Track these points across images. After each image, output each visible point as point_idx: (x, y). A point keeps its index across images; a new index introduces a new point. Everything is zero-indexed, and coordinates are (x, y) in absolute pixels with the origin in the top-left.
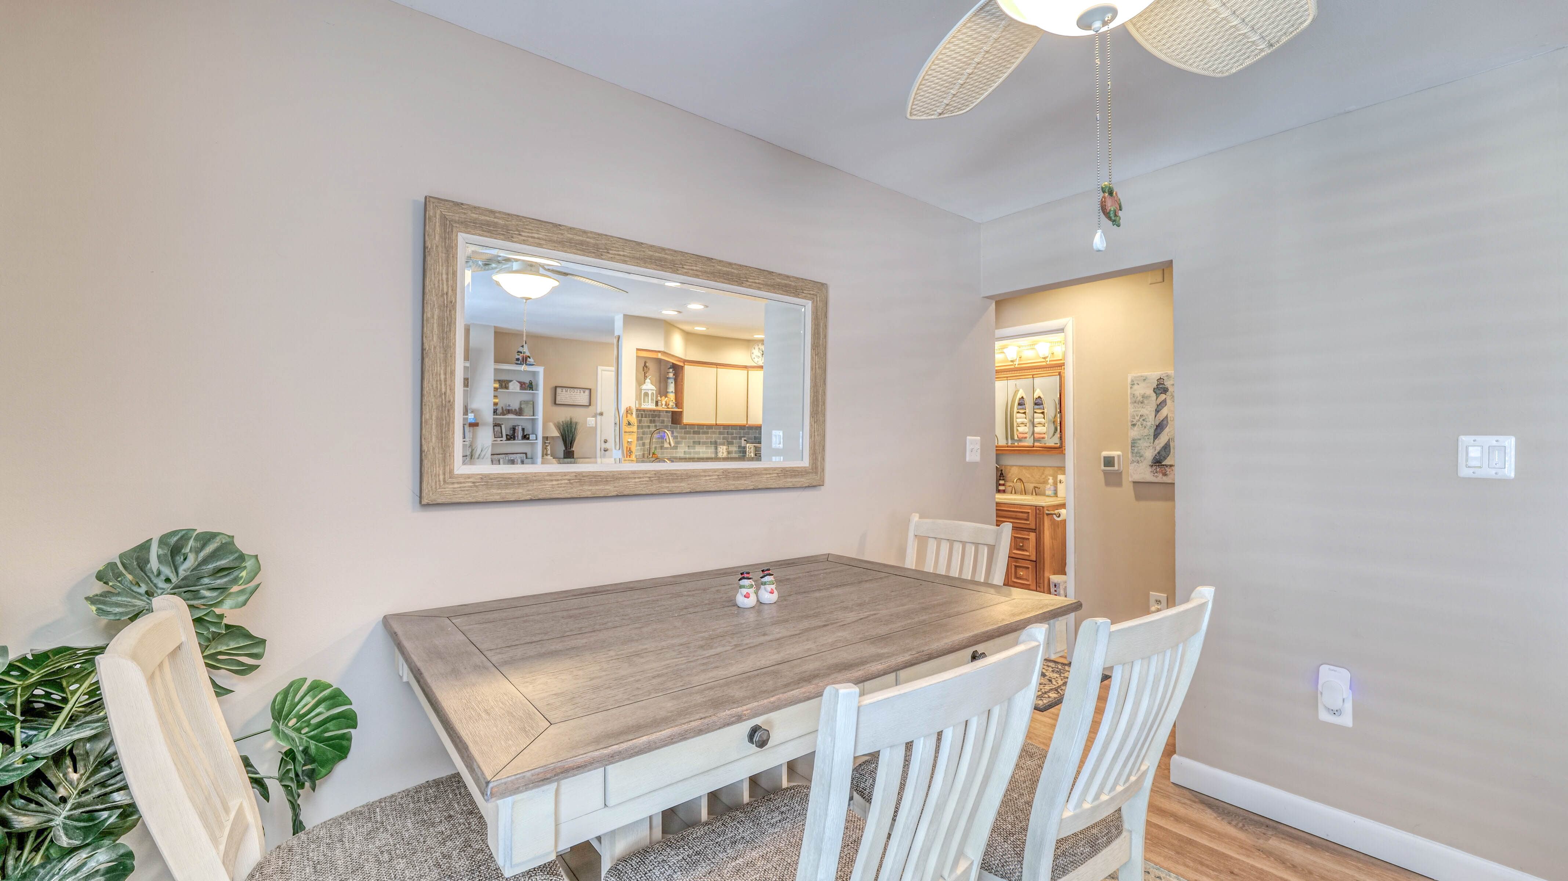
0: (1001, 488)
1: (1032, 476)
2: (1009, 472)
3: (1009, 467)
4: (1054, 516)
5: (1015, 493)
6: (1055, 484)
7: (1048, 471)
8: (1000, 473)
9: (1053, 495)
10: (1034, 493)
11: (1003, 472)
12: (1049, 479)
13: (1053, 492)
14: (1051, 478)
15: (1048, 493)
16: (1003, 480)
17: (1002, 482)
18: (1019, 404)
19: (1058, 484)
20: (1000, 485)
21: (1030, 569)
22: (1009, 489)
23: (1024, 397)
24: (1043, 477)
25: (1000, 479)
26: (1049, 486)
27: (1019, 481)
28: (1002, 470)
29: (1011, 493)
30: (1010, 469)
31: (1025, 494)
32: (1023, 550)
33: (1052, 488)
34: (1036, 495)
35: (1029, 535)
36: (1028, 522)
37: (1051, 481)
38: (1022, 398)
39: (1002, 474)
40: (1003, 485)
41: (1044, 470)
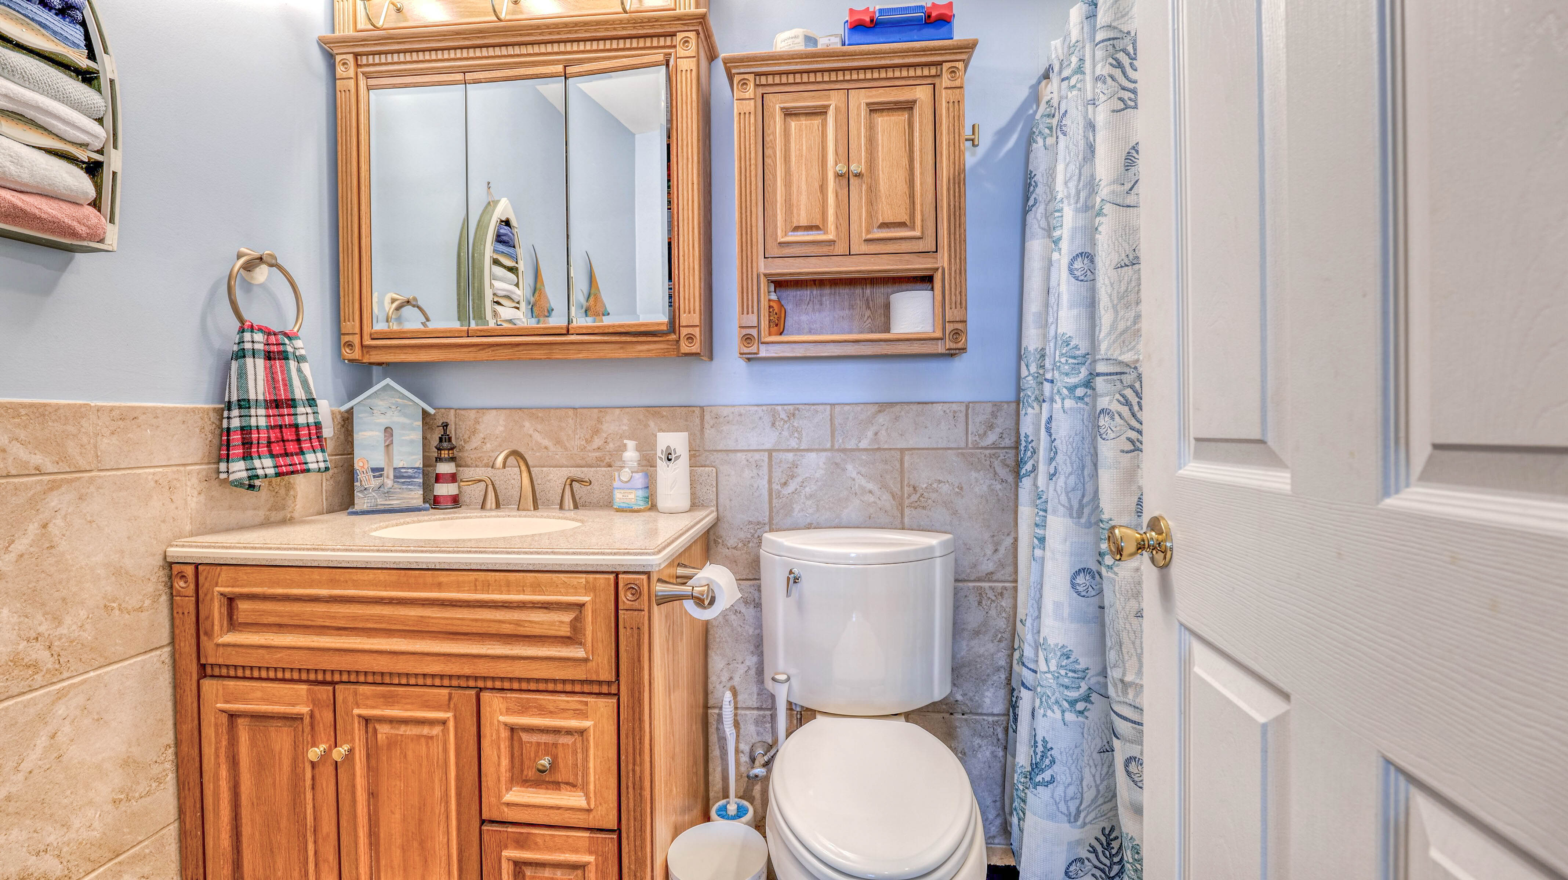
0: (443, 490)
1: (558, 442)
2: (474, 432)
3: (472, 414)
4: (689, 605)
5: (498, 506)
6: (648, 464)
7: (612, 425)
8: (438, 433)
9: (641, 505)
10: (568, 501)
11: (451, 430)
12: (624, 448)
13: (641, 493)
14: (631, 444)
15: (619, 497)
16: (453, 459)
17: (445, 468)
18: (500, 239)
19: (661, 465)
20: (438, 478)
21: (592, 869)
22: (473, 492)
23: (514, 222)
24: (597, 442)
25: (439, 459)
26: (625, 474)
27: (512, 460)
28: (445, 426)
29: (483, 507)
30: (477, 422)
31: (536, 507)
32: (556, 785)
33: (639, 479)
34: (576, 507)
35: (581, 714)
36: (580, 653)
37: (631, 455)
38: (507, 223)
39: (445, 438)
40: (453, 478)
41: (599, 421)
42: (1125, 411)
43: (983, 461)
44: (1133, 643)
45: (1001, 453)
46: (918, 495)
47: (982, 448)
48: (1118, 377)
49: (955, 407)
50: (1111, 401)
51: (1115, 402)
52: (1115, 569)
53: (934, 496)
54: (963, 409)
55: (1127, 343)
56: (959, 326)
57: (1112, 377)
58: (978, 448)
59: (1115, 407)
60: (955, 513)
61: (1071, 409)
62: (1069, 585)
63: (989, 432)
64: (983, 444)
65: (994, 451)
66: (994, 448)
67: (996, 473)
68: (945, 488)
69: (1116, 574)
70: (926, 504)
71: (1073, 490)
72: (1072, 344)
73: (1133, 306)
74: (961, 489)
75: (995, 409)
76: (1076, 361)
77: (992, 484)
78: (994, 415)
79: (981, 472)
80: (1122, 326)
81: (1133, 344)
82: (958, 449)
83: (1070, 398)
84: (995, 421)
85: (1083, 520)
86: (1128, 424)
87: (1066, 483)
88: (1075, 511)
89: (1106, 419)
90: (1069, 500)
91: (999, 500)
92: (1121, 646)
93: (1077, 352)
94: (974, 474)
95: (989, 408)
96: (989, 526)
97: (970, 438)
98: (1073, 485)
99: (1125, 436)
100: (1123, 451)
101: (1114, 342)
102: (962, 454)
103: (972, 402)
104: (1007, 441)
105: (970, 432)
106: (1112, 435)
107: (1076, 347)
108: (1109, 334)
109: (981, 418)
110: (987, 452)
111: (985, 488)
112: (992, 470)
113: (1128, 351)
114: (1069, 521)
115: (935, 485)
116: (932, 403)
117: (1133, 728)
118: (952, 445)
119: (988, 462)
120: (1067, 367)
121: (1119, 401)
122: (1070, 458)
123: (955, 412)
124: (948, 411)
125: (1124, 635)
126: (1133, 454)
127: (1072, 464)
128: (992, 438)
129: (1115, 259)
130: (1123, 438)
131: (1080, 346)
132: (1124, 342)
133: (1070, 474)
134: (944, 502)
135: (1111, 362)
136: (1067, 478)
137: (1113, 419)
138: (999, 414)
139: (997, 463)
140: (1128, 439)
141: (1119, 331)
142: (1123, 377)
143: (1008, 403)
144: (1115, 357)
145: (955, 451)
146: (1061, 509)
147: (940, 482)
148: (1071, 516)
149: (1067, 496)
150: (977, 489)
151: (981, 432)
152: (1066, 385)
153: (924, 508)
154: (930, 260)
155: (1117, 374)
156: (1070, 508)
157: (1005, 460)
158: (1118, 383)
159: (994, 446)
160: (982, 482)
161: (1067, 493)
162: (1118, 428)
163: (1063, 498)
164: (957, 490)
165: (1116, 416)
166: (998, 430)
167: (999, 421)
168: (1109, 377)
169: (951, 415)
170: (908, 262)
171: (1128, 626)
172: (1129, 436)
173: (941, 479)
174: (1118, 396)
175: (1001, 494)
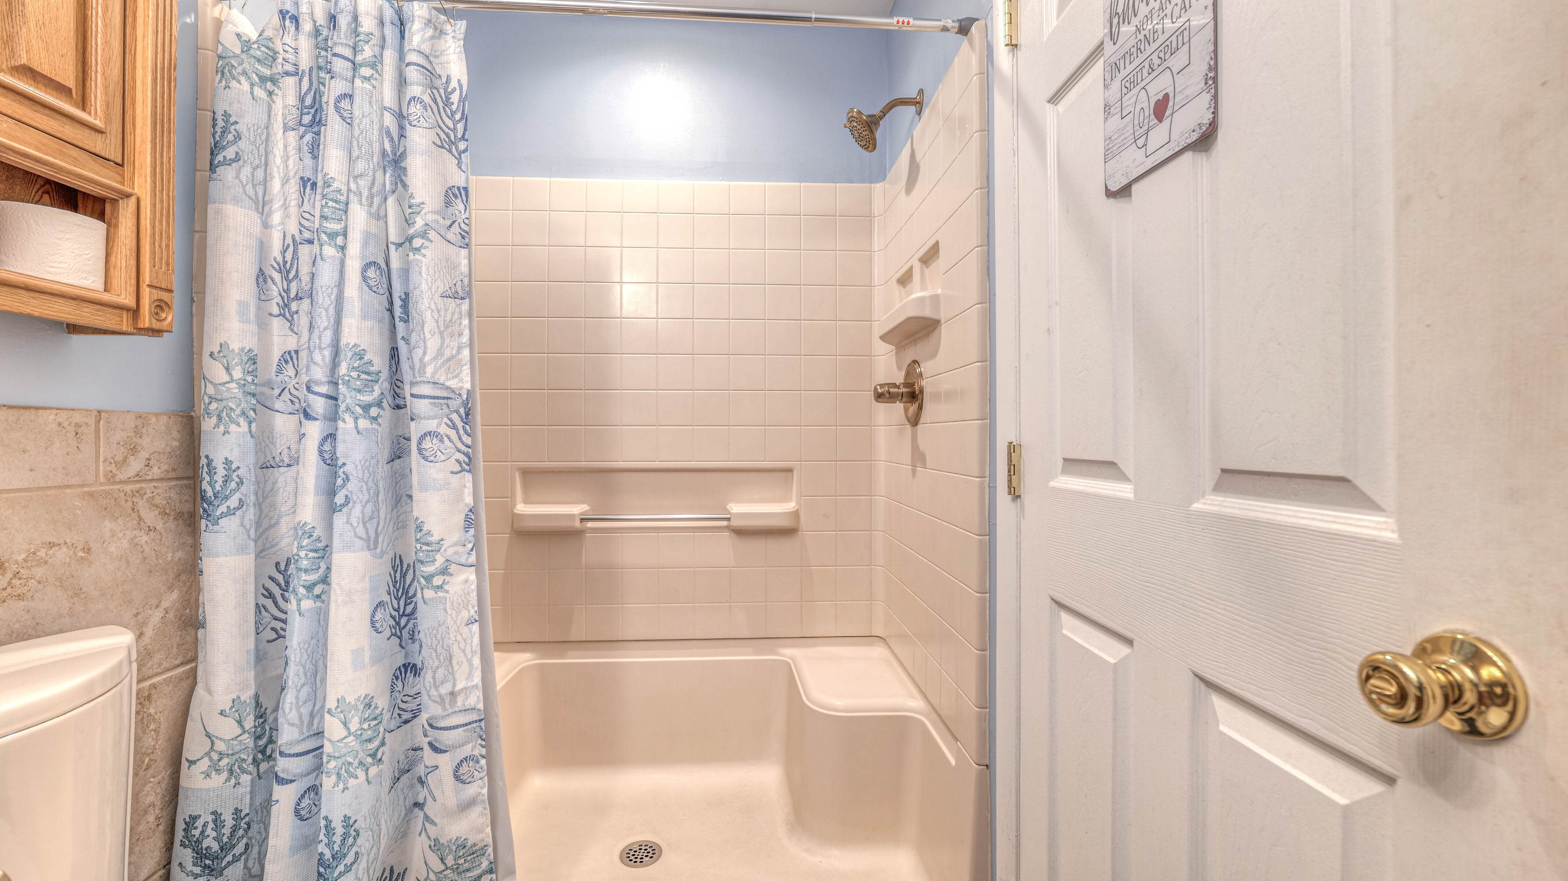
42: (452, 433)
43: (123, 503)
44: (464, 651)
45: (148, 487)
46: (9, 575)
47: (121, 482)
48: (445, 401)
49: (77, 418)
50: (439, 425)
51: (443, 425)
52: (446, 587)
53: (39, 572)
54: (91, 421)
55: (451, 370)
56: (165, 296)
57: (440, 401)
58: (115, 483)
59: (444, 430)
60: (78, 593)
61: (366, 429)
62: (370, 625)
63: (132, 458)
64: (121, 476)
65: (138, 486)
66: (138, 482)
67: (140, 519)
68: (61, 555)
69: (447, 592)
70: (24, 590)
71: (371, 519)
72: (367, 358)
73: (456, 336)
74: (88, 551)
75: (139, 423)
76: (369, 378)
77: (135, 537)
78: (137, 432)
79: (120, 521)
80: (448, 353)
81: (457, 372)
82: (83, 486)
83: (365, 417)
84: (139, 441)
85: (378, 551)
86: (456, 447)
87: (363, 513)
88: (372, 542)
89: (435, 441)
90: (367, 530)
91: (145, 559)
92: (451, 659)
93: (371, 368)
94: (108, 525)
95: (131, 422)
96: (130, 601)
97: (101, 468)
98: (371, 513)
99: (454, 457)
100: (452, 473)
101: (440, 367)
102: (91, 494)
103: (107, 412)
104: (155, 470)
105: (101, 459)
106: (443, 458)
107: (370, 363)
108: (435, 358)
109: (119, 436)
110: (128, 488)
111: (125, 544)
112: (135, 515)
113: (453, 378)
114: (367, 554)
115: (42, 553)
116: (37, 408)
117: (464, 731)
118: (73, 481)
119: (130, 504)
120: (358, 383)
121: (447, 425)
122: (367, 484)
123: (78, 425)
124: (65, 424)
125: (455, 649)
126: (458, 475)
127: (368, 490)
128: (135, 465)
129: (441, 286)
130: (453, 460)
131: (374, 362)
132: (449, 369)
133: (367, 502)
134: (60, 580)
135: (437, 386)
136: (364, 506)
137: (442, 441)
138: (144, 431)
139: (141, 503)
140: (457, 461)
141: (445, 357)
142: (450, 402)
143: (157, 415)
144: (441, 381)
145: (79, 490)
146: (359, 543)
147: (51, 545)
148: (369, 549)
149: (365, 526)
150: (113, 549)
151: (120, 458)
152: (361, 403)
153: (20, 597)
154: (112, 174)
155: (444, 398)
156: (368, 540)
157: (153, 497)
158: (444, 407)
159: (138, 478)
160: (120, 535)
161: (364, 523)
162: (448, 451)
163: (361, 531)
164: (81, 554)
165: (445, 438)
166: (144, 455)
167: (146, 441)
168: (437, 401)
169: (72, 429)
170: (75, 161)
171: (459, 638)
172: (457, 458)
173: (52, 539)
174: (445, 420)
175: (147, 550)
